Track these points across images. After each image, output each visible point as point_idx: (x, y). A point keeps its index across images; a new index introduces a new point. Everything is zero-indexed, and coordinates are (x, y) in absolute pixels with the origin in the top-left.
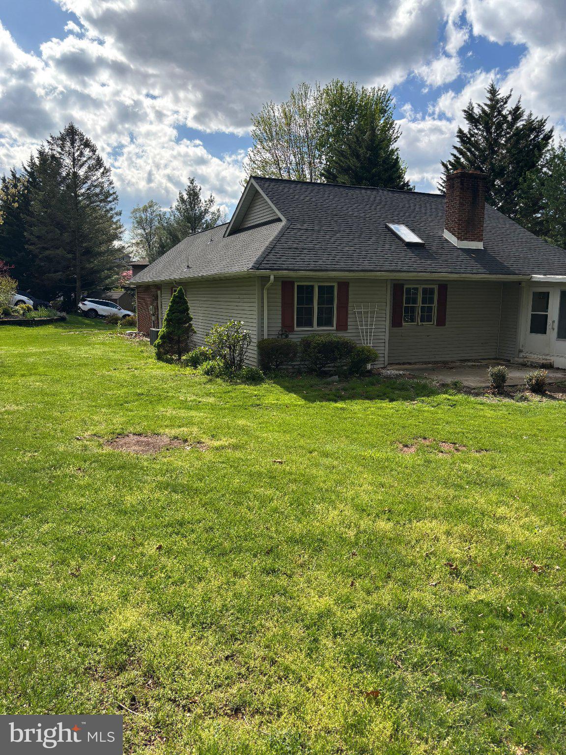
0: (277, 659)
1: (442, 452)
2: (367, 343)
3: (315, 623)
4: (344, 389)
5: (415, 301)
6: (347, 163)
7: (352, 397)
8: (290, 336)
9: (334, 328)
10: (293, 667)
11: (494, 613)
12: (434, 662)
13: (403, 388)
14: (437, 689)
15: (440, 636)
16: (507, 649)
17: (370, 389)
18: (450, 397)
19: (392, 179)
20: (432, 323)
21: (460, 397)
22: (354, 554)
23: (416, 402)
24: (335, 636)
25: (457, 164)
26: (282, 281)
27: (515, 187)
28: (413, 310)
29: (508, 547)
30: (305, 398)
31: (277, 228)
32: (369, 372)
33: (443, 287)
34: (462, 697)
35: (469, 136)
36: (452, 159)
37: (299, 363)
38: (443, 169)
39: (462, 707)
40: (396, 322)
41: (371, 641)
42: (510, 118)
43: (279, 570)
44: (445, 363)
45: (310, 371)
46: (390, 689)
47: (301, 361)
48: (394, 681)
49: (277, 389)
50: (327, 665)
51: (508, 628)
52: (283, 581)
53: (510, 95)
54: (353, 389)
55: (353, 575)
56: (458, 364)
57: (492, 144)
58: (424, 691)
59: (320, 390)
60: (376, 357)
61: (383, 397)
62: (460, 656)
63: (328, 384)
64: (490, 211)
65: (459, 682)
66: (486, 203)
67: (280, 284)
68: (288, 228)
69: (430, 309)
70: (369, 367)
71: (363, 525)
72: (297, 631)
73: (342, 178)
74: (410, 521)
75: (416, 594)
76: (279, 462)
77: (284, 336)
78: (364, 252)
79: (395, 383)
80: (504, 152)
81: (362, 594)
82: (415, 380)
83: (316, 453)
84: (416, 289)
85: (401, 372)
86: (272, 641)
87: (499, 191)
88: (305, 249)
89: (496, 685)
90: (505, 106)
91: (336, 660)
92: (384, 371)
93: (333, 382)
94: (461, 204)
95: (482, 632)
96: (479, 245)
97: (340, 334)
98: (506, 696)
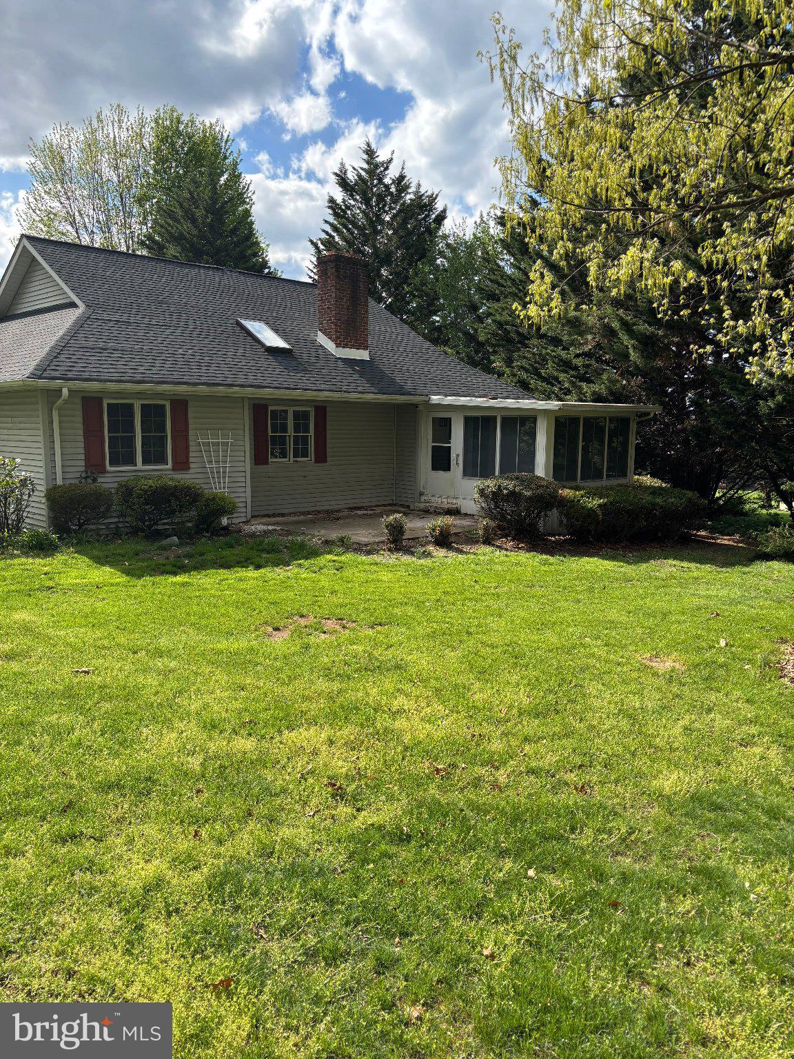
0: (76, 969)
1: (325, 632)
2: (220, 488)
3: (138, 901)
4: (189, 556)
5: (284, 428)
6: (177, 228)
7: (200, 566)
8: (100, 480)
9: (170, 466)
10: (103, 974)
11: (388, 838)
12: (309, 919)
13: (273, 549)
14: (311, 955)
15: (319, 883)
16: (402, 881)
17: (226, 552)
18: (336, 558)
19: (245, 257)
20: (309, 459)
21: (348, 557)
22: (199, 791)
23: (291, 567)
24: (169, 915)
25: (329, 243)
26: (83, 397)
27: (406, 280)
28: (282, 441)
29: (406, 749)
30: (128, 572)
31: (70, 317)
32: (225, 528)
33: (321, 410)
34: (344, 957)
35: (343, 207)
36: (324, 236)
37: (116, 520)
38: (312, 250)
39: (344, 971)
40: (260, 458)
41: (221, 910)
42: (393, 189)
43: (82, 833)
44: (328, 512)
45: (134, 532)
46: (248, 972)
47: (118, 517)
48: (253, 958)
49: (83, 561)
50: (155, 961)
51: (405, 854)
52: (88, 849)
53: (392, 159)
54: (202, 554)
55: (196, 820)
56: (346, 513)
57: (375, 221)
58: (295, 961)
59: (151, 559)
60: (234, 507)
61: (244, 564)
62: (343, 903)
63: (164, 549)
64: (376, 310)
65: (341, 938)
66: (370, 299)
67: (79, 401)
68: (88, 318)
69: (305, 439)
70: (225, 521)
71: (212, 747)
72: (110, 920)
73: (172, 250)
74: (280, 732)
75: (286, 832)
76: (85, 672)
77: (89, 481)
78: (207, 358)
79: (261, 543)
80: (390, 232)
81: (210, 847)
82: (290, 538)
83: (144, 653)
84: (286, 412)
85: (270, 528)
86: (67, 944)
87: (386, 284)
88: (117, 350)
89: (388, 931)
90: (387, 172)
91: (169, 948)
92: (246, 527)
93: (171, 545)
94: (338, 299)
95: (372, 866)
96: (364, 355)
97: (179, 476)
98: (401, 943)
